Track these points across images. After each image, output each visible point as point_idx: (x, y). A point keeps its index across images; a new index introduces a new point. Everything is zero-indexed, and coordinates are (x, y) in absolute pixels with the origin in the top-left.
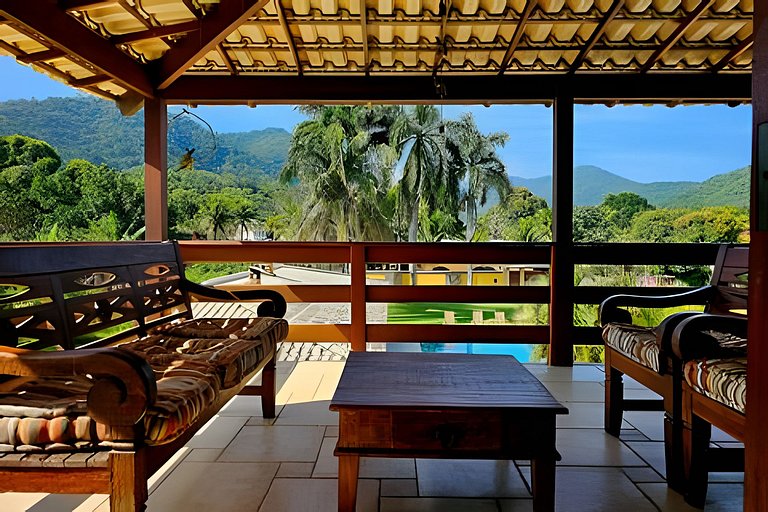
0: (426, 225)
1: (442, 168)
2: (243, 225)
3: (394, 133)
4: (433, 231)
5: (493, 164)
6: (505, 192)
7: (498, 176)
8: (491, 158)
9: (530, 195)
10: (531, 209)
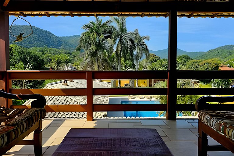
0: (124, 65)
1: (128, 47)
2: (66, 65)
3: (113, 36)
4: (126, 67)
5: (144, 46)
6: (148, 55)
7: (145, 49)
8: (143, 44)
9: (155, 56)
10: (155, 60)
